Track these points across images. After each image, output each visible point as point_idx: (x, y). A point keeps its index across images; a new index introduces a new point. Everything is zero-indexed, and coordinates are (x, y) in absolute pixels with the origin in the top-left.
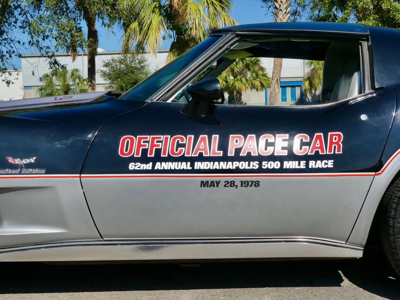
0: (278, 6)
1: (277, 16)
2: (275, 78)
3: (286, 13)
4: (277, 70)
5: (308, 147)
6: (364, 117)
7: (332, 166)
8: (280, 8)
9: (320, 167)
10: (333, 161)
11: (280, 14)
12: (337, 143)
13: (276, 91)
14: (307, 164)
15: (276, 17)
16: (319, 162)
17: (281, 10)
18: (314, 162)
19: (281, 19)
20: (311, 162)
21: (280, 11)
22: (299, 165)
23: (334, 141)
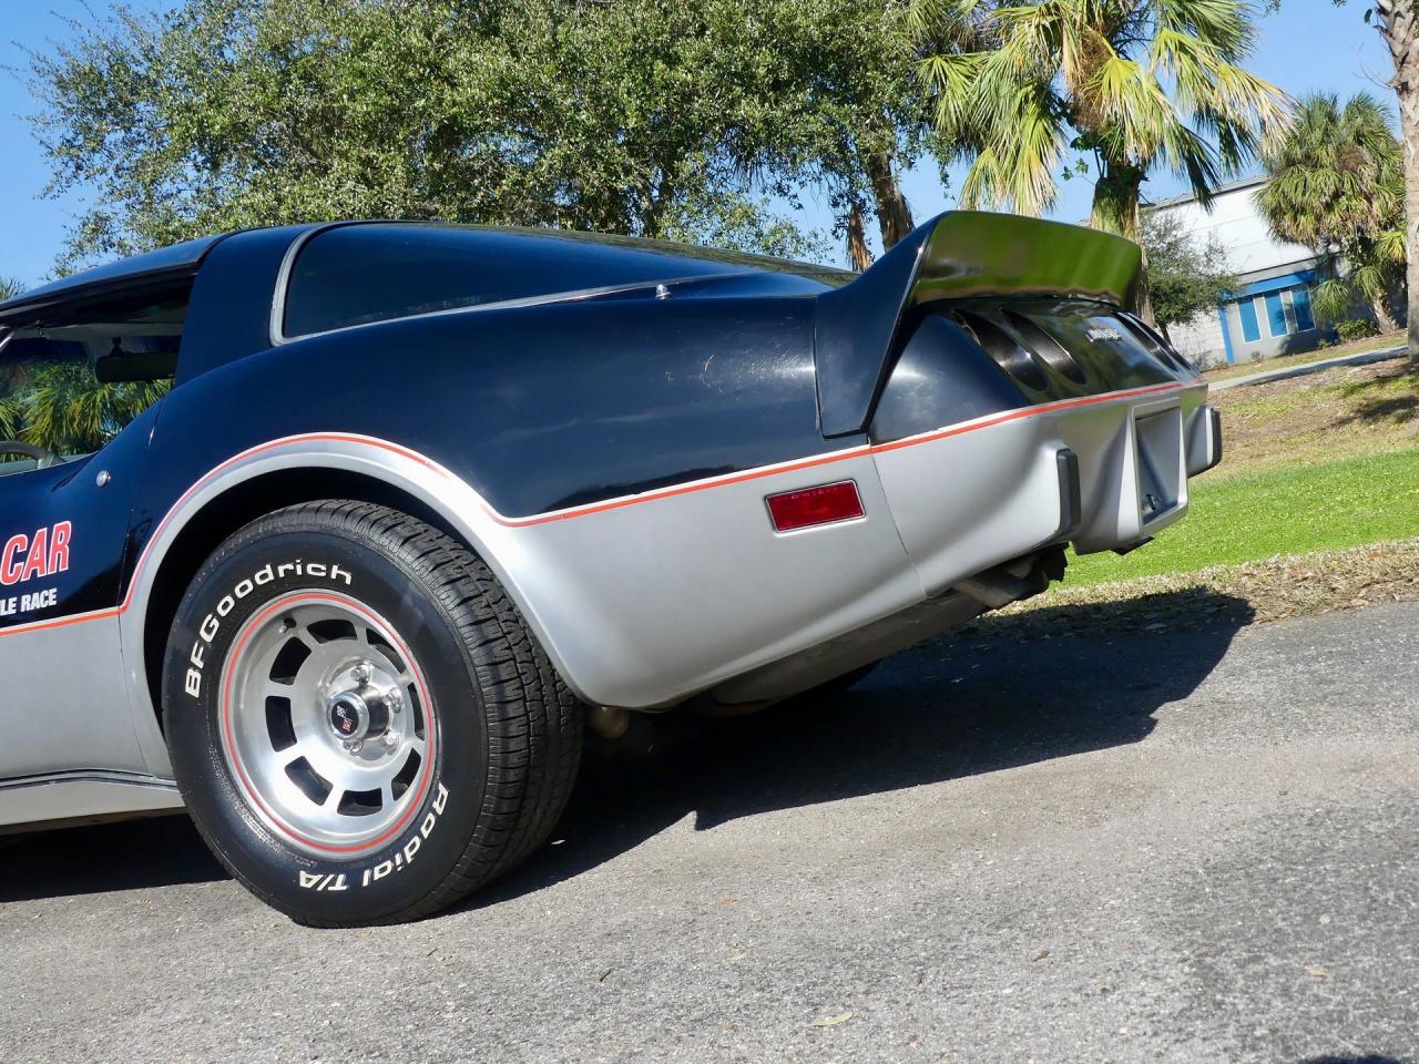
1: (1391, 35)
5: (22, 564)
6: (103, 477)
7: (54, 603)
8: (1396, 10)
9: (38, 607)
10: (55, 590)
12: (62, 547)
14: (18, 603)
16: (36, 595)
18: (28, 597)
20: (24, 597)
22: (6, 609)
23: (59, 543)
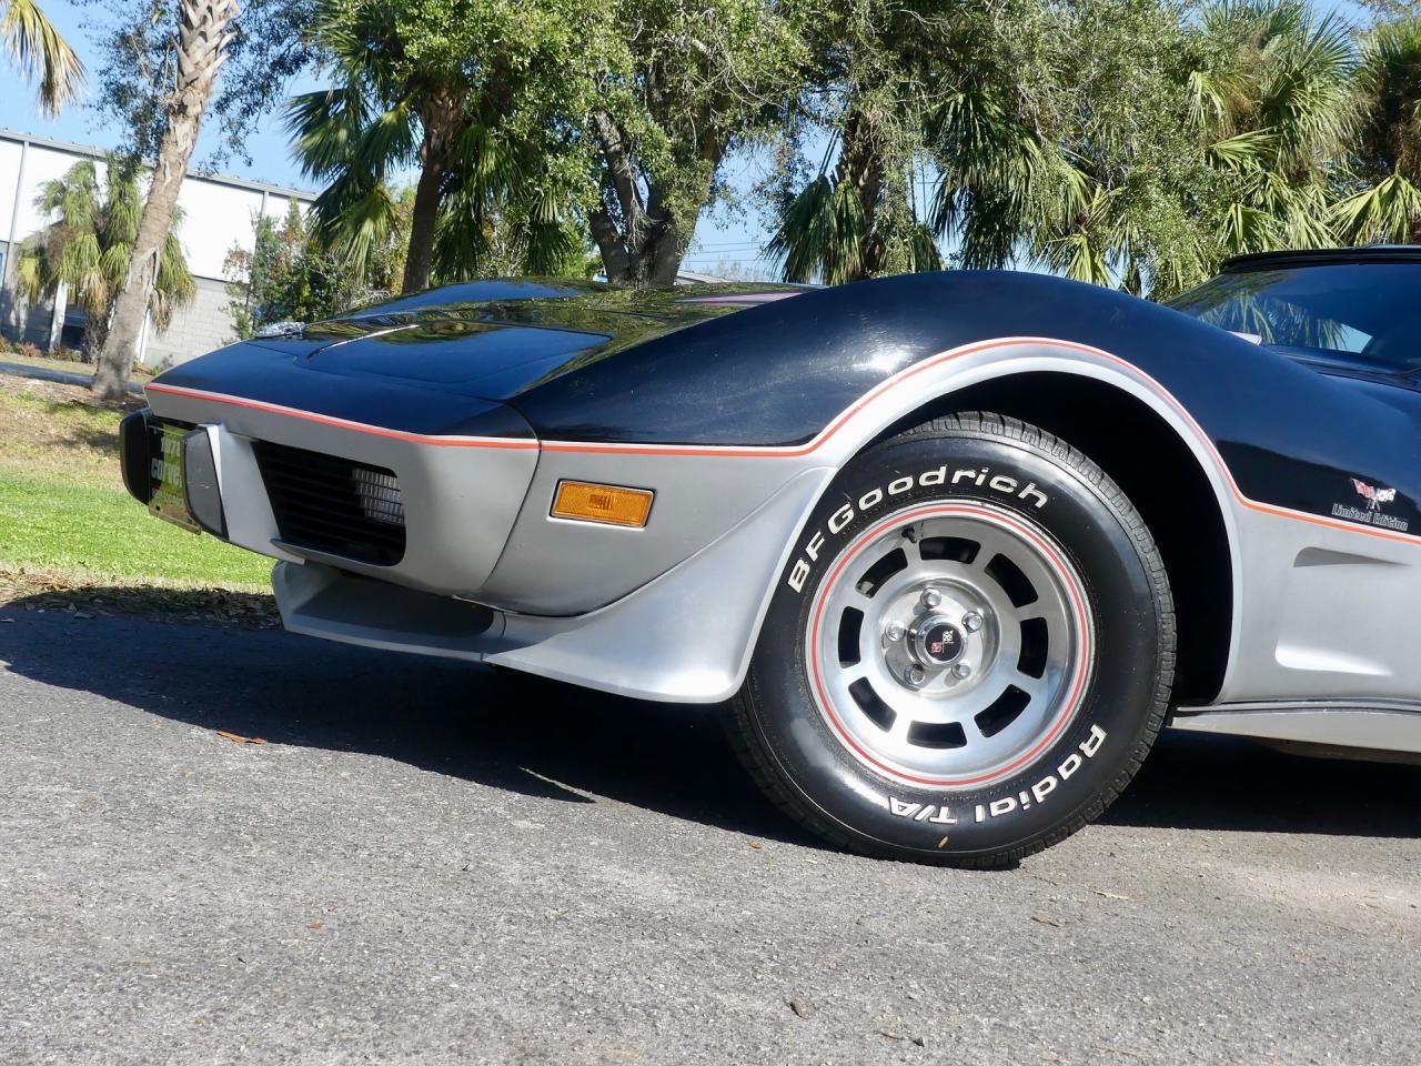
0: (195, 18)
1: (185, 51)
2: (145, 248)
3: (216, 48)
4: (157, 222)
8: (202, 29)
11: (199, 47)
13: (144, 289)
15: (183, 54)
17: (203, 34)
19: (197, 64)
21: (201, 38)
